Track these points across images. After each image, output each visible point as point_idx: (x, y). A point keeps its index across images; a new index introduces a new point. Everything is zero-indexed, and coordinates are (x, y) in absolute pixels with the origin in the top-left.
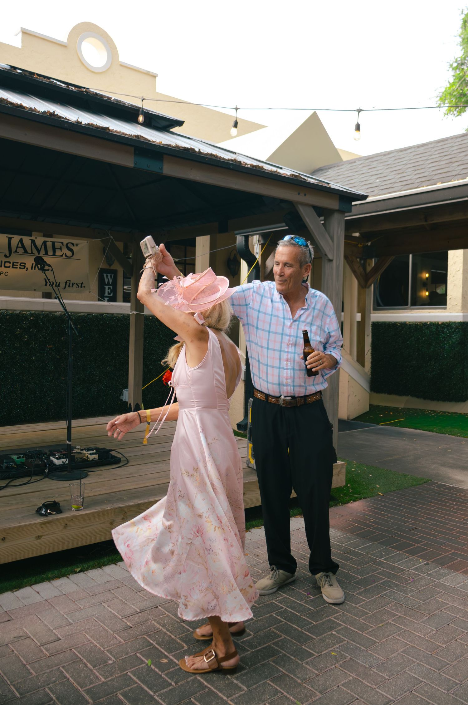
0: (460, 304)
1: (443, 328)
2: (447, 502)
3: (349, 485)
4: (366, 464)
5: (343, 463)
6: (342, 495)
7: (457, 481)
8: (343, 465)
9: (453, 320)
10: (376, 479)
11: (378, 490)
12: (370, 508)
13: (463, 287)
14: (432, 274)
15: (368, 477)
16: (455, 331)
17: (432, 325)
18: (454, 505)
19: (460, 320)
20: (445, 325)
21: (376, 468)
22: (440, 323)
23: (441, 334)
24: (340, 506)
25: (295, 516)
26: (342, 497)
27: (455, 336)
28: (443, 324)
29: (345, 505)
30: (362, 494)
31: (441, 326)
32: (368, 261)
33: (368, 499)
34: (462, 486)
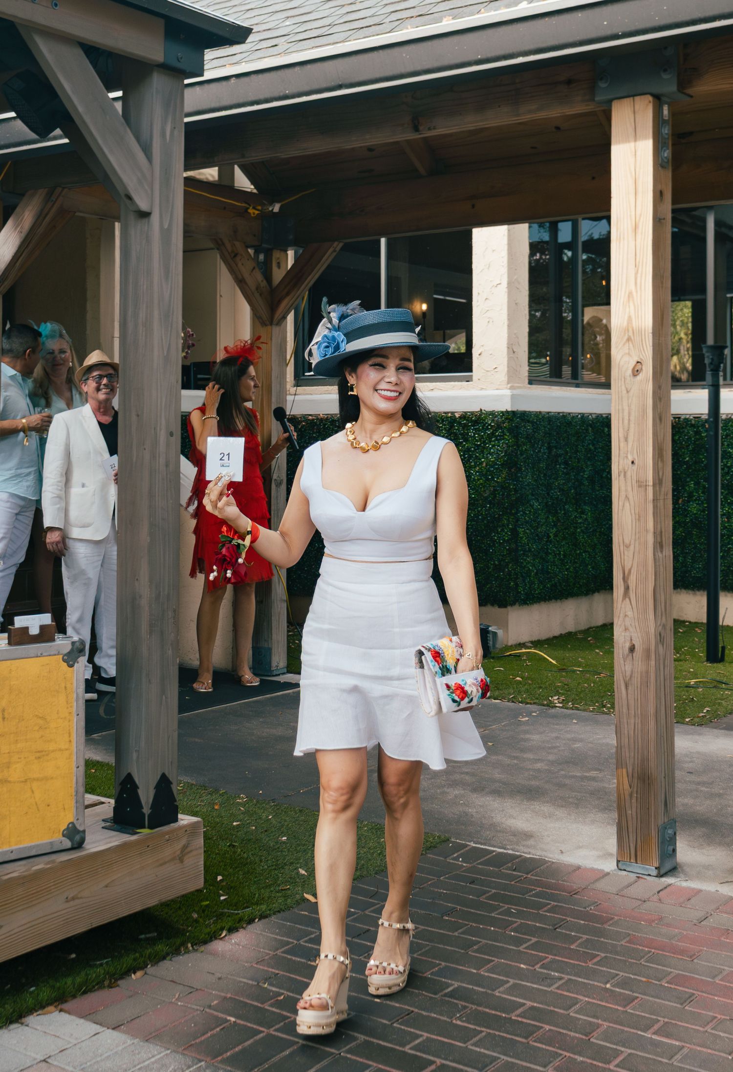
0: (503, 368)
1: (465, 426)
2: (494, 908)
3: (219, 878)
4: (274, 801)
5: (194, 819)
6: (195, 916)
7: (515, 836)
8: (194, 825)
9: (488, 407)
10: (298, 849)
11: (303, 886)
12: (279, 952)
13: (509, 326)
14: (436, 306)
15: (277, 843)
16: (493, 434)
17: (438, 421)
18: (510, 914)
19: (504, 405)
20: (472, 421)
21: (301, 811)
22: (457, 415)
23: (462, 442)
24: (187, 952)
25: (43, 1007)
26: (196, 921)
27: (494, 446)
28: (464, 416)
29: (202, 948)
30: (257, 904)
31: (459, 423)
32: (276, 254)
33: (273, 918)
34: (530, 850)
